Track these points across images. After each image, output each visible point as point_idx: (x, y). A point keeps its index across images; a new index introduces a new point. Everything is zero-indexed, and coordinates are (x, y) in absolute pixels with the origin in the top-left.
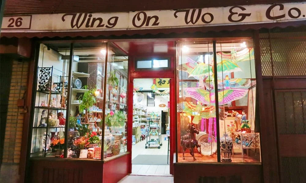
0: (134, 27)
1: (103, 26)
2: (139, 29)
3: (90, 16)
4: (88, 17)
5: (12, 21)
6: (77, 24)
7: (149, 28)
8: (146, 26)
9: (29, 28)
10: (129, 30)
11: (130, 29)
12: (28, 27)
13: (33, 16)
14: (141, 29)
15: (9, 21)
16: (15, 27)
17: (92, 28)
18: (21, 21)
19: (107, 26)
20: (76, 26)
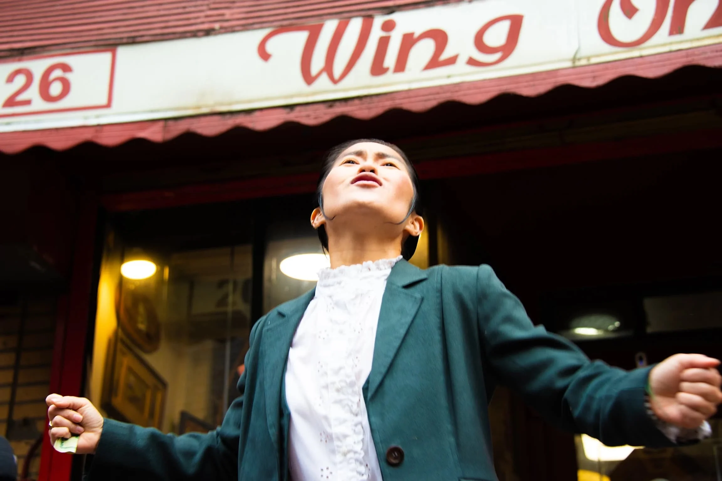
0: (606, 48)
1: (452, 61)
2: (635, 53)
3: (388, 26)
4: (376, 33)
5: (21, 80)
6: (328, 67)
7: (686, 41)
8: (671, 33)
9: (108, 105)
10: (583, 62)
11: (588, 58)
12: (104, 101)
13: (123, 52)
14: (647, 50)
15: (10, 79)
16: (39, 104)
17: (400, 76)
18: (68, 76)
19: (472, 62)
20: (324, 77)
